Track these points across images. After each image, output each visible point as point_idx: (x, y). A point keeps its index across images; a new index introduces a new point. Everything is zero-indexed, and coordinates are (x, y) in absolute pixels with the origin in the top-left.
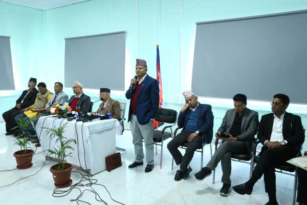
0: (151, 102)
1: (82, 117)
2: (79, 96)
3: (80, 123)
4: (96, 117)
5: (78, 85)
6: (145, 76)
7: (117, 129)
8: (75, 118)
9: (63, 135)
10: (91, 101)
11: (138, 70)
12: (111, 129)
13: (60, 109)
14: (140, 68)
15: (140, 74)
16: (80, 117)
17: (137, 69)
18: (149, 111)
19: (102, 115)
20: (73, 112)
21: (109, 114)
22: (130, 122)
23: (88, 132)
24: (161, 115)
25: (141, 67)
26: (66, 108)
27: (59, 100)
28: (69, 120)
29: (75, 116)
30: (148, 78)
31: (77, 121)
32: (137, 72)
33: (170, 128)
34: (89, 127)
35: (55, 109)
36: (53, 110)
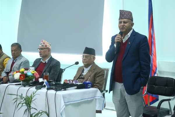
0: (140, 64)
1: (53, 85)
2: (47, 61)
3: (52, 92)
4: (72, 85)
5: (46, 46)
6: (131, 31)
7: (97, 100)
8: (45, 86)
9: (32, 105)
10: (62, 67)
11: (122, 24)
12: (91, 101)
13: (26, 74)
14: (124, 22)
15: (124, 30)
16: (50, 85)
17: (120, 22)
18: (139, 76)
19: (79, 84)
20: (41, 80)
21: (87, 82)
22: (112, 92)
23: (63, 104)
24: (156, 85)
25: (125, 20)
26: (33, 74)
27: (17, 66)
28: (37, 88)
29: (45, 84)
30: (135, 34)
31: (48, 89)
32: (121, 28)
33: (167, 102)
34: (64, 97)
35: (19, 74)
36: (17, 76)
